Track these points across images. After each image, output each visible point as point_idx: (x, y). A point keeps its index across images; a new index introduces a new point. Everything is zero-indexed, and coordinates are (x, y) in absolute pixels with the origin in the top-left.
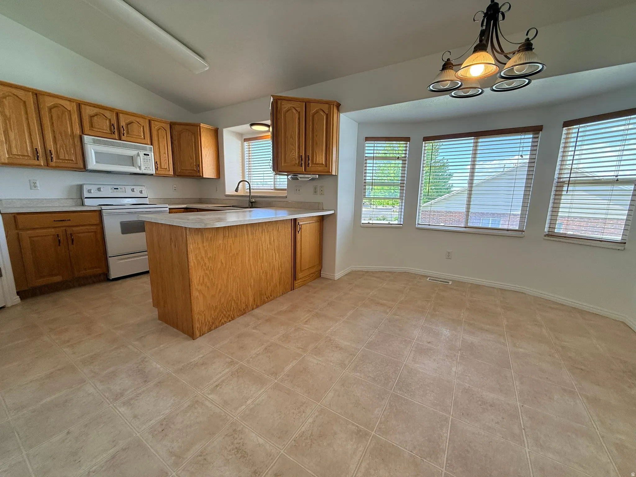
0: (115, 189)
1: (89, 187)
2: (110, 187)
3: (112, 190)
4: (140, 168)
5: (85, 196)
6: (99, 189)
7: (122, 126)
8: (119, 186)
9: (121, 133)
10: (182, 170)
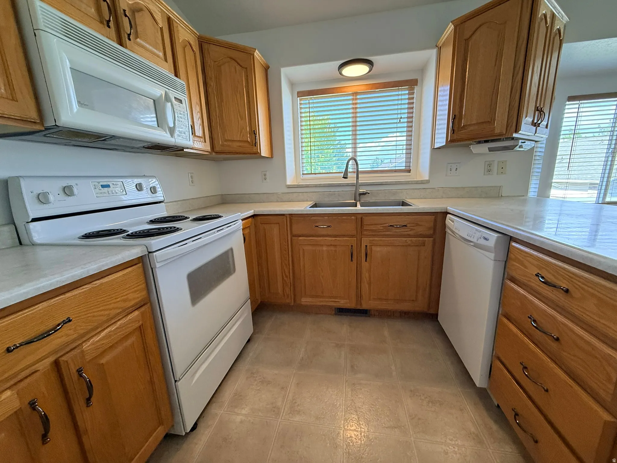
0: (103, 186)
1: (41, 186)
2: (91, 183)
3: (97, 190)
4: (172, 131)
5: (32, 216)
6: (68, 191)
7: (124, 11)
8: (111, 180)
9: (124, 30)
10: (226, 141)
